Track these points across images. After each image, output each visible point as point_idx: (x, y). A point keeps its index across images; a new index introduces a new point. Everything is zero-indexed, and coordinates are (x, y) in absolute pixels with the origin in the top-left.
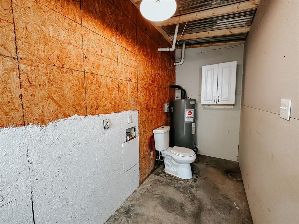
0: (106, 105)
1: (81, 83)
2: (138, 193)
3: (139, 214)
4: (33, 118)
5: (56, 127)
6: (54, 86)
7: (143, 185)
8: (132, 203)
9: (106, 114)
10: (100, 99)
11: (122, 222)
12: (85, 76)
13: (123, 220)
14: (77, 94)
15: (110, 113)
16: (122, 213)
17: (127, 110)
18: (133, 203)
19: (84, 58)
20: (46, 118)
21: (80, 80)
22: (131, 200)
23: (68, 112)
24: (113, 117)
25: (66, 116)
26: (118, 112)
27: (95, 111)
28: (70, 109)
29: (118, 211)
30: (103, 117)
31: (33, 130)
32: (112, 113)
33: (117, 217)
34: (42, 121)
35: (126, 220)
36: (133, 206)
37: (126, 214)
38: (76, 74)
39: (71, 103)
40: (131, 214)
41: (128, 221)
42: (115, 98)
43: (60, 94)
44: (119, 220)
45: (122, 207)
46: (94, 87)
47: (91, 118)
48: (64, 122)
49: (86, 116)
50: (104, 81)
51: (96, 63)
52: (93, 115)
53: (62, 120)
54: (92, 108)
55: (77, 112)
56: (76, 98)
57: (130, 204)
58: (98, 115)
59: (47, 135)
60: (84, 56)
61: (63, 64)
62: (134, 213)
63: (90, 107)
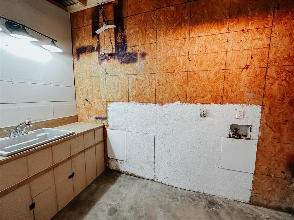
0: (205, 96)
1: (184, 80)
2: (239, 206)
3: (220, 216)
4: (158, 101)
5: (167, 107)
6: (169, 84)
7: (255, 208)
8: (223, 203)
9: (205, 104)
10: (200, 91)
11: (201, 202)
12: (188, 74)
13: (203, 203)
14: (181, 88)
15: (209, 104)
16: (207, 199)
17: (237, 103)
18: (224, 205)
19: (189, 61)
20: (163, 101)
21: (184, 78)
22: (225, 202)
23: (174, 99)
24: (212, 108)
25: (173, 101)
26: (220, 103)
27: (193, 100)
28: (176, 97)
29: (206, 195)
30: (201, 106)
31: (158, 106)
32: (212, 103)
33: (201, 197)
34: (162, 103)
35: (204, 205)
36: (221, 205)
37: (209, 203)
38: (181, 75)
39: (176, 94)
40: (213, 207)
41: (205, 207)
42: (218, 90)
43: (171, 88)
44: (200, 199)
45: (212, 197)
46: (195, 81)
47: (189, 106)
48: (171, 105)
49: (186, 103)
50: (205, 75)
51: (199, 62)
52: (191, 103)
53: (171, 104)
54: (191, 97)
55: (179, 100)
56: (179, 91)
57: (220, 202)
58: (196, 103)
59: (163, 110)
60: (189, 60)
61: (174, 70)
62: (216, 210)
63: (189, 97)
